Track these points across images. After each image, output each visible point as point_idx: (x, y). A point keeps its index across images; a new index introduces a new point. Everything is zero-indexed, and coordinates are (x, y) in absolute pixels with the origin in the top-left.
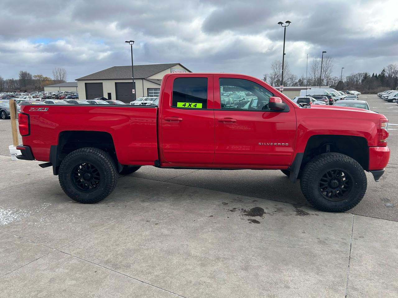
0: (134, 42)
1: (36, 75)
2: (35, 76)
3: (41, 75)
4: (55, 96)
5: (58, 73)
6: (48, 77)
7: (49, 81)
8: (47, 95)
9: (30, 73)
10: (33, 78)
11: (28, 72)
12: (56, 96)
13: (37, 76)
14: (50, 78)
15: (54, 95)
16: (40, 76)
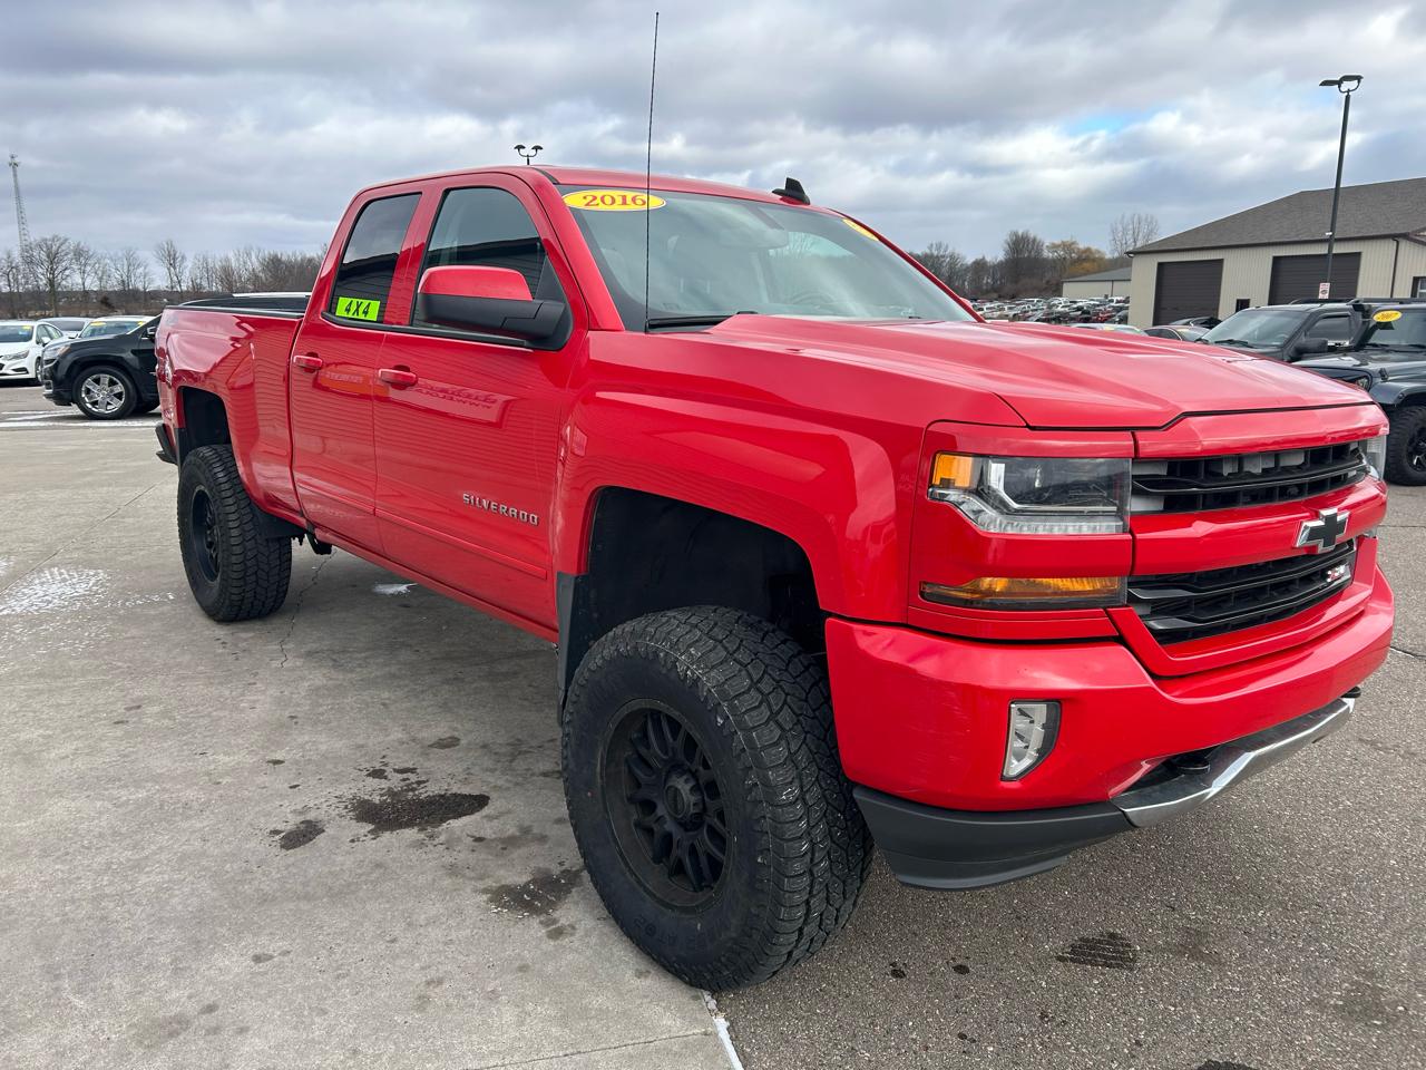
0: (1358, 78)
1: (1057, 242)
2: (1054, 247)
3: (1073, 243)
4: (1080, 313)
5: (1131, 232)
6: (1094, 247)
7: (1094, 260)
8: (1059, 309)
9: (1038, 238)
10: (1047, 254)
11: (1031, 235)
12: (1084, 312)
13: (1059, 246)
14: (1099, 252)
15: (1079, 309)
16: (1068, 247)
